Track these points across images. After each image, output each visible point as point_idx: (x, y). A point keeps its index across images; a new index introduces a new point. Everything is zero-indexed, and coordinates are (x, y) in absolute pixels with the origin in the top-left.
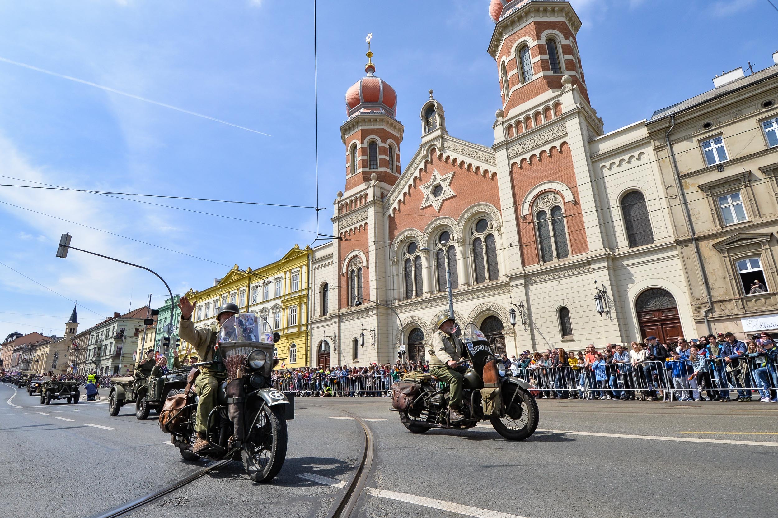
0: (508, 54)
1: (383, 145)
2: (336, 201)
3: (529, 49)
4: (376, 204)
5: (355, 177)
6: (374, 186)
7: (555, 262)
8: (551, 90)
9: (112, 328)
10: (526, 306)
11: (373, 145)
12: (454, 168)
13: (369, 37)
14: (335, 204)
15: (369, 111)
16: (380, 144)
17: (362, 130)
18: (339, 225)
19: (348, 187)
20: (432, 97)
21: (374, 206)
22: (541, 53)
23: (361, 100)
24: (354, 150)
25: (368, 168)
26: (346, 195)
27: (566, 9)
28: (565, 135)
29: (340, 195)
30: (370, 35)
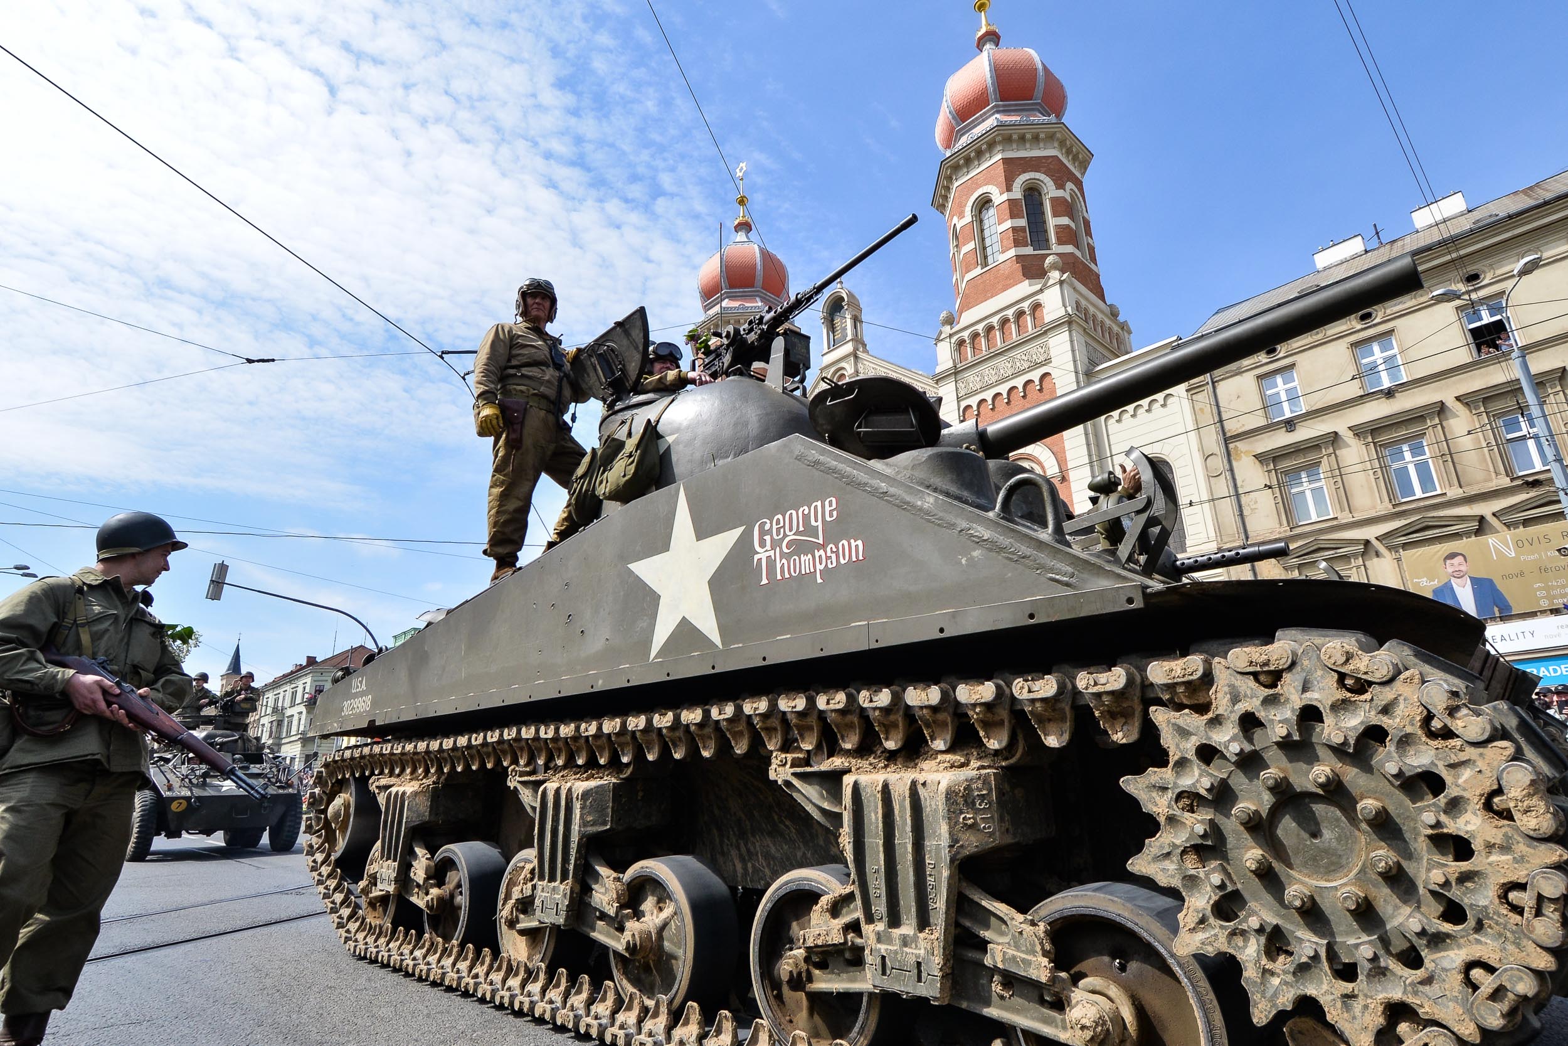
0: (961, 216)
27: (1058, 135)
28: (1048, 361)
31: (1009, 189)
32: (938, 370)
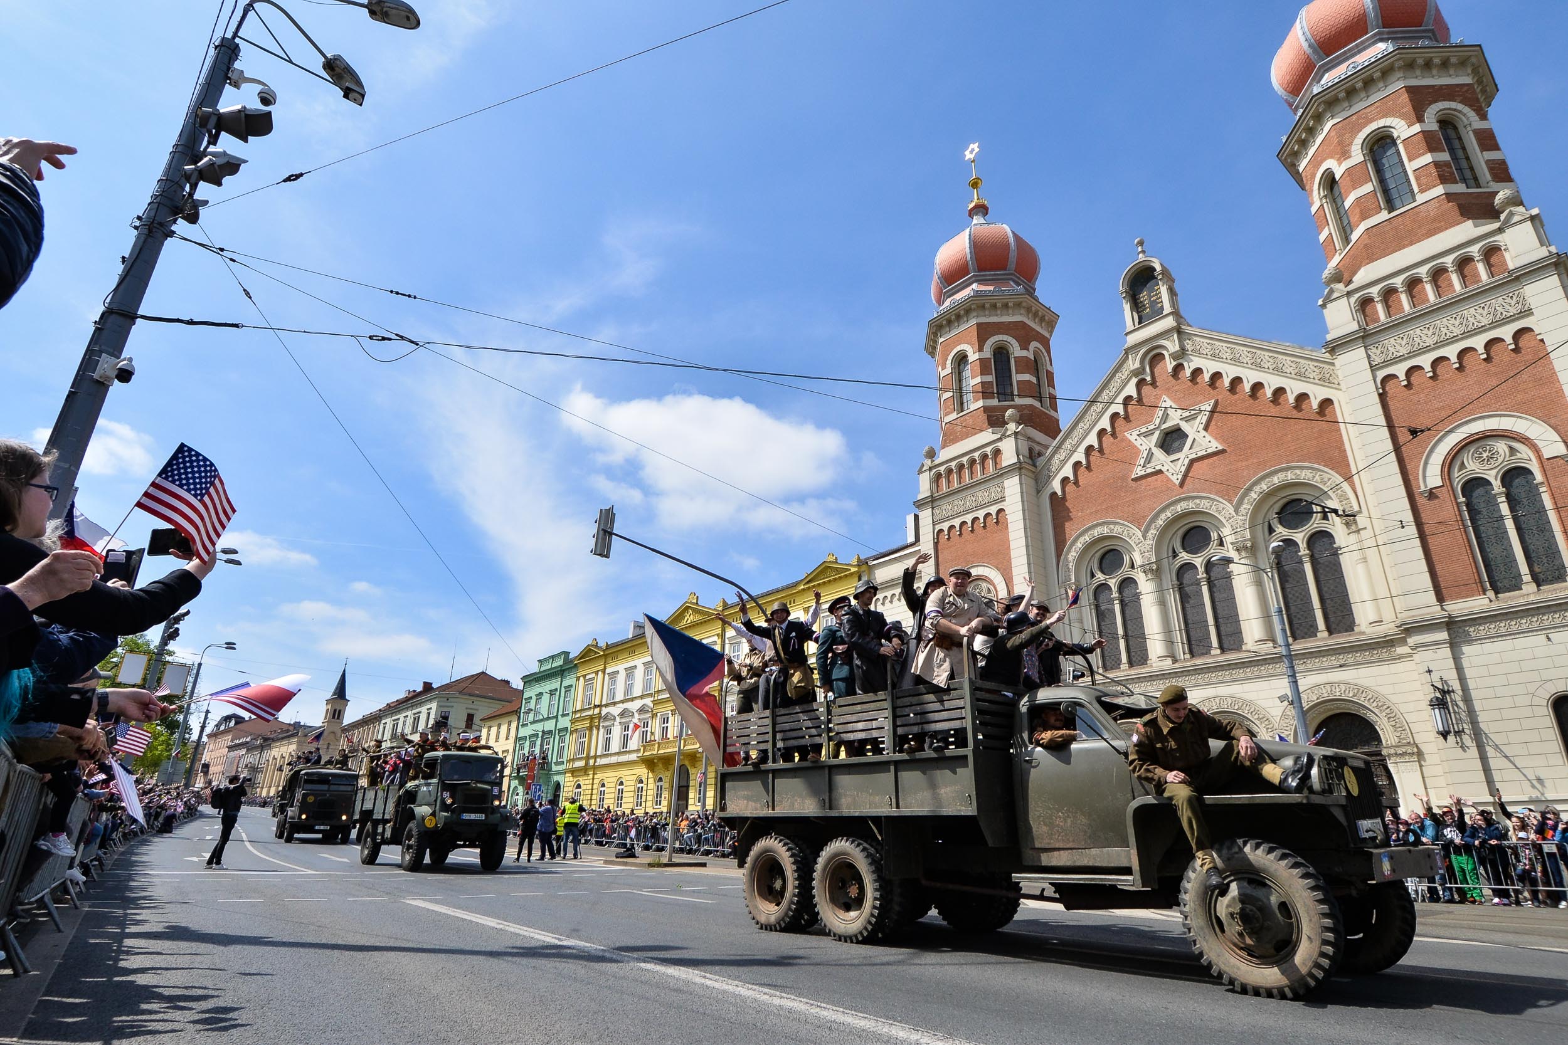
0: (1345, 154)
1: (1024, 353)
2: (923, 465)
3: (1398, 142)
4: (1023, 471)
5: (967, 417)
6: (1016, 434)
7: (1528, 594)
8: (1470, 223)
9: (427, 712)
10: (1460, 693)
11: (1001, 353)
12: (1213, 392)
13: (972, 151)
14: (920, 472)
15: (991, 288)
16: (1016, 351)
17: (979, 325)
18: (933, 514)
19: (950, 438)
20: (1143, 252)
21: (1020, 475)
22: (1431, 149)
23: (971, 267)
24: (959, 365)
25: (996, 400)
26: (944, 455)
29: (931, 454)
30: (975, 147)
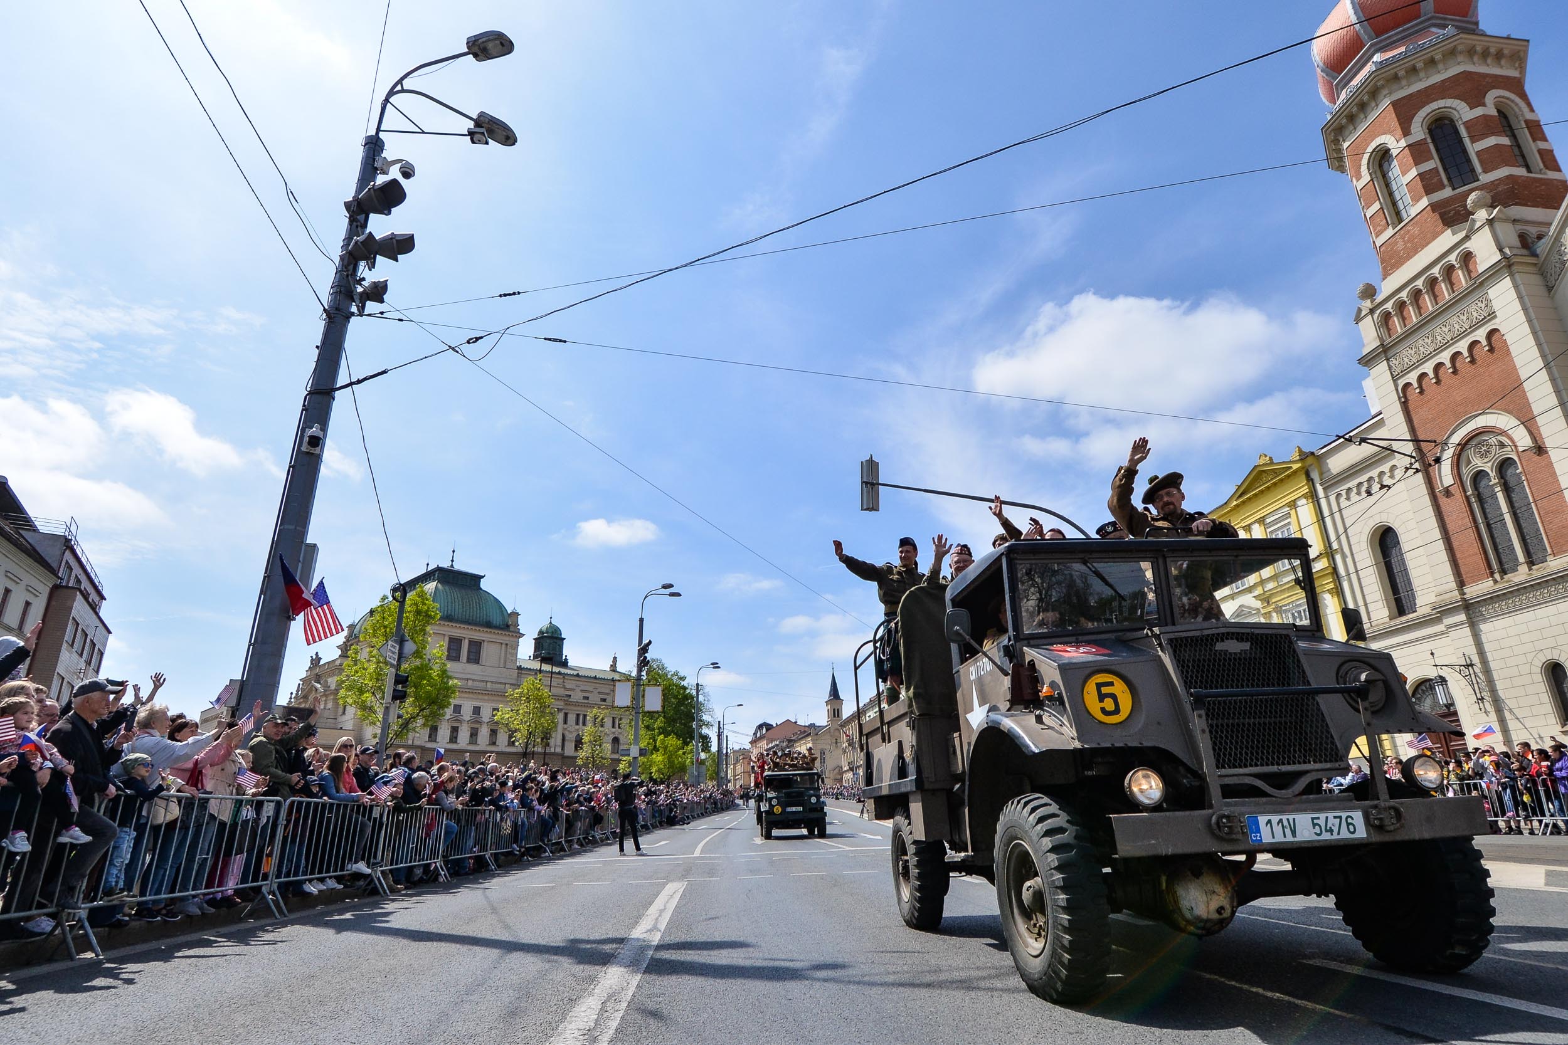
31: (1406, 132)
32: (1365, 351)
